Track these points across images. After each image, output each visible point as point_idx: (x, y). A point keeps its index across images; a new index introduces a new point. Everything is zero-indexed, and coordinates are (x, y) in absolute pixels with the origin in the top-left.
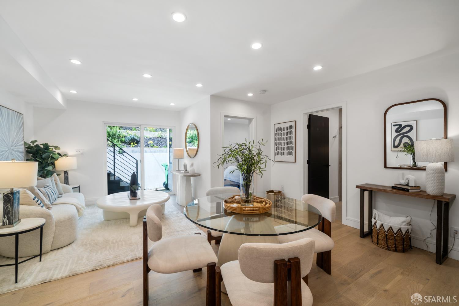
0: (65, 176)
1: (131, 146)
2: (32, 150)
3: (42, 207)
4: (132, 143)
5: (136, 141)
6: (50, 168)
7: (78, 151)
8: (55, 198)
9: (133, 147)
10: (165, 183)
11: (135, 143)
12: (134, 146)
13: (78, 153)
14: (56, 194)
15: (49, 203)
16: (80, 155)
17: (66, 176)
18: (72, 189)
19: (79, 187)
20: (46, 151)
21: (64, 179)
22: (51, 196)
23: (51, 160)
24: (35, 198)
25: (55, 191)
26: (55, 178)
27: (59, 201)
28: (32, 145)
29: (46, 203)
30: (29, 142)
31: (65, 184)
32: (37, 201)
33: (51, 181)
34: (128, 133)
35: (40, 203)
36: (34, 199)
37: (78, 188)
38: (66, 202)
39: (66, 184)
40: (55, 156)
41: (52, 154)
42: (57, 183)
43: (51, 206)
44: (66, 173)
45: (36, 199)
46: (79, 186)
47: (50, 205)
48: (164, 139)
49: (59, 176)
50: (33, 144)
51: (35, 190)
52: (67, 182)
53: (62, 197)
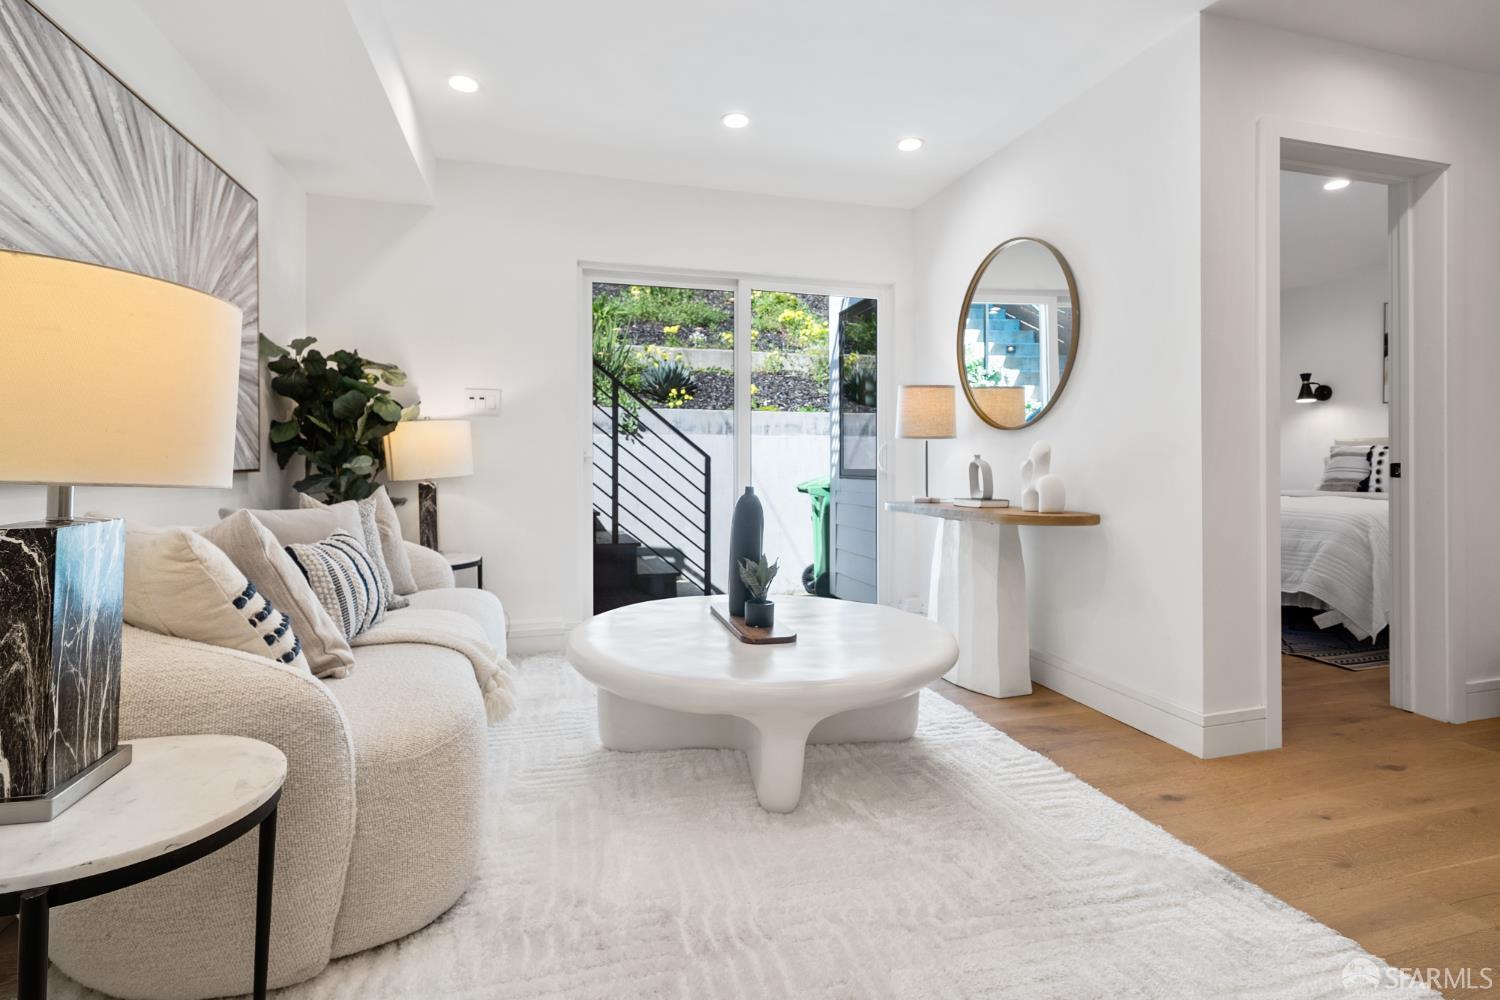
0: (424, 509)
1: (671, 404)
2: (293, 377)
3: (287, 658)
4: (674, 392)
5: (685, 385)
6: (363, 464)
7: (477, 398)
8: (373, 608)
9: (675, 407)
10: (810, 570)
11: (683, 392)
12: (679, 403)
13: (477, 406)
14: (380, 585)
15: (341, 637)
16: (484, 421)
17: (428, 511)
18: (451, 568)
19: (479, 565)
20: (347, 380)
21: (421, 522)
22: (354, 592)
23: (368, 426)
24: (248, 593)
25: (374, 566)
26: (380, 508)
27: (393, 624)
28: (293, 354)
29: (320, 630)
30: (284, 342)
31: (422, 544)
32: (261, 617)
33: (359, 518)
34: (649, 357)
35: (279, 632)
36: (239, 603)
37: (476, 568)
38: (425, 636)
39: (429, 546)
40: (384, 407)
41: (372, 401)
42: (390, 533)
43: (347, 654)
44: (427, 492)
45: (257, 603)
46: (481, 560)
47: (342, 646)
48: (795, 379)
49: (398, 507)
50: (299, 353)
51: (260, 544)
52: (431, 539)
53: (407, 605)
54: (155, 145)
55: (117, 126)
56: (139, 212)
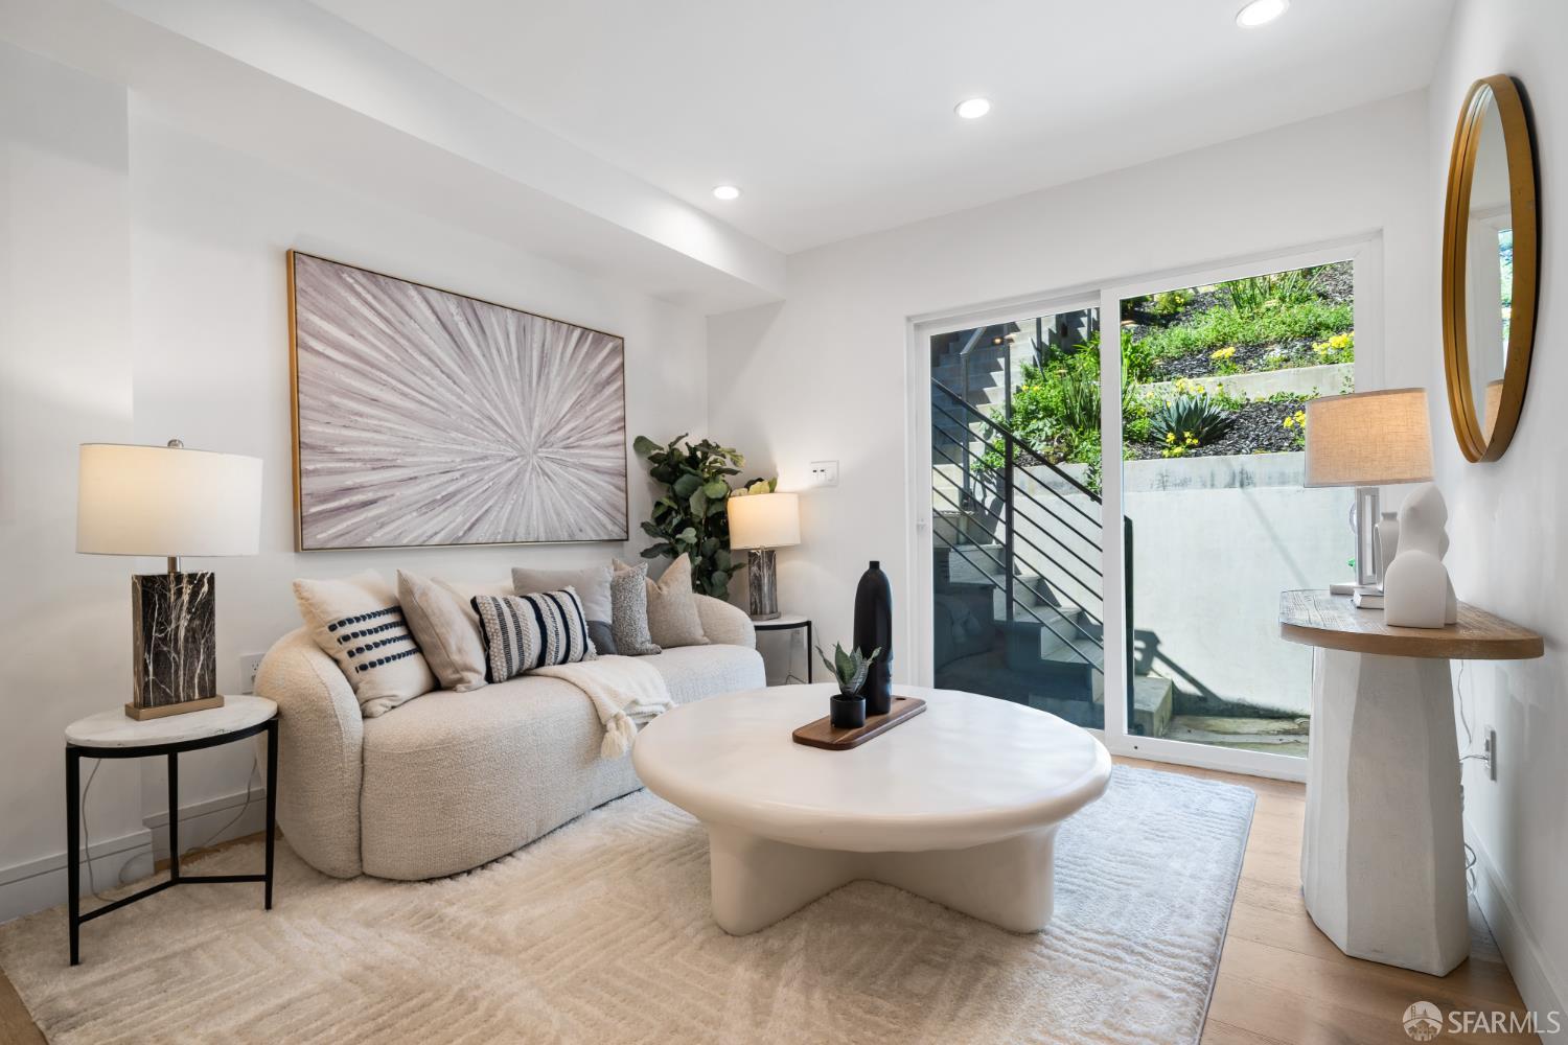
1: (1165, 452)
4: (1171, 437)
9: (1170, 455)
11: (1188, 434)
12: (1178, 450)
13: (820, 478)
19: (808, 624)
36: (333, 628)
37: (805, 628)
54: (496, 326)
55: (457, 324)
56: (479, 373)
